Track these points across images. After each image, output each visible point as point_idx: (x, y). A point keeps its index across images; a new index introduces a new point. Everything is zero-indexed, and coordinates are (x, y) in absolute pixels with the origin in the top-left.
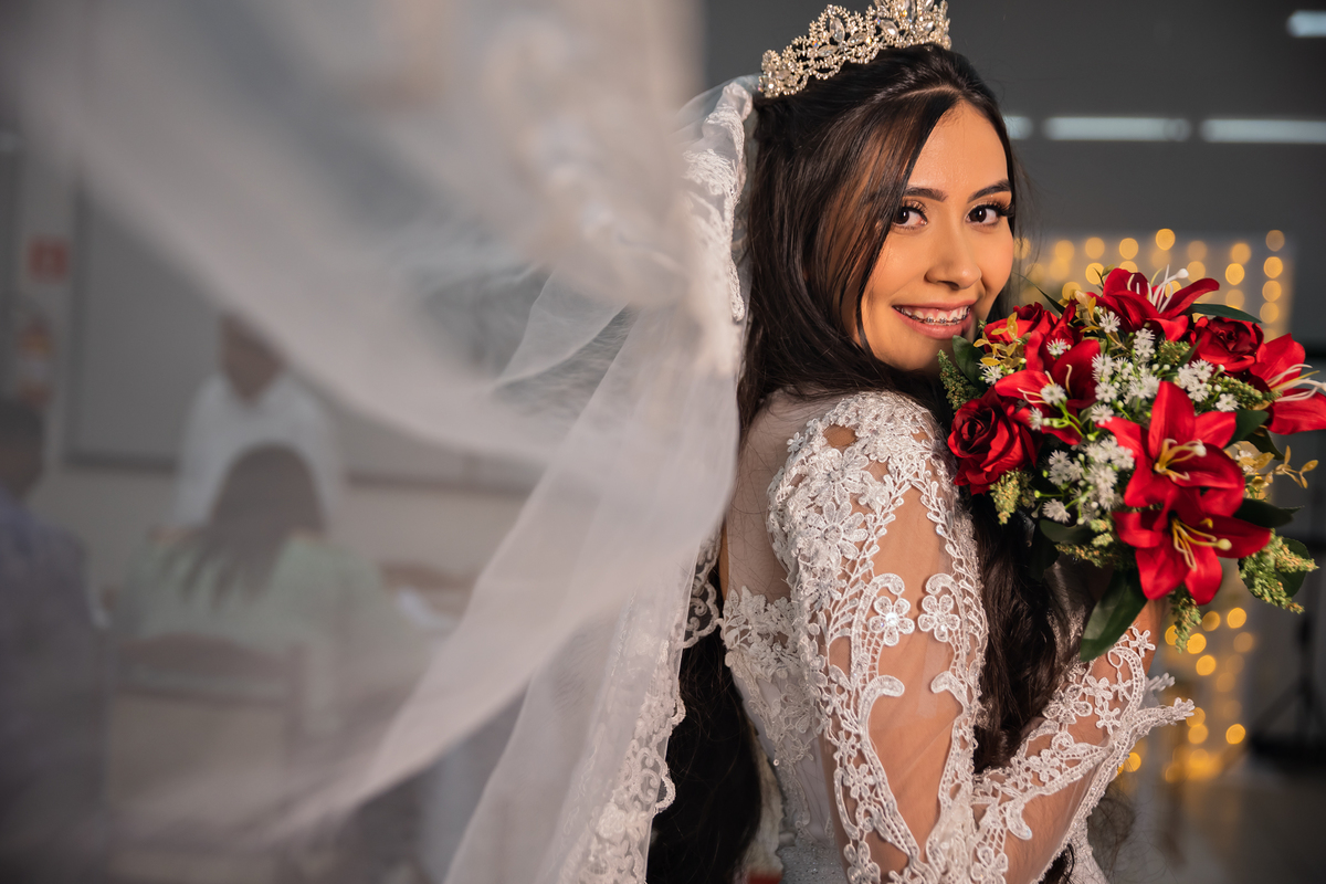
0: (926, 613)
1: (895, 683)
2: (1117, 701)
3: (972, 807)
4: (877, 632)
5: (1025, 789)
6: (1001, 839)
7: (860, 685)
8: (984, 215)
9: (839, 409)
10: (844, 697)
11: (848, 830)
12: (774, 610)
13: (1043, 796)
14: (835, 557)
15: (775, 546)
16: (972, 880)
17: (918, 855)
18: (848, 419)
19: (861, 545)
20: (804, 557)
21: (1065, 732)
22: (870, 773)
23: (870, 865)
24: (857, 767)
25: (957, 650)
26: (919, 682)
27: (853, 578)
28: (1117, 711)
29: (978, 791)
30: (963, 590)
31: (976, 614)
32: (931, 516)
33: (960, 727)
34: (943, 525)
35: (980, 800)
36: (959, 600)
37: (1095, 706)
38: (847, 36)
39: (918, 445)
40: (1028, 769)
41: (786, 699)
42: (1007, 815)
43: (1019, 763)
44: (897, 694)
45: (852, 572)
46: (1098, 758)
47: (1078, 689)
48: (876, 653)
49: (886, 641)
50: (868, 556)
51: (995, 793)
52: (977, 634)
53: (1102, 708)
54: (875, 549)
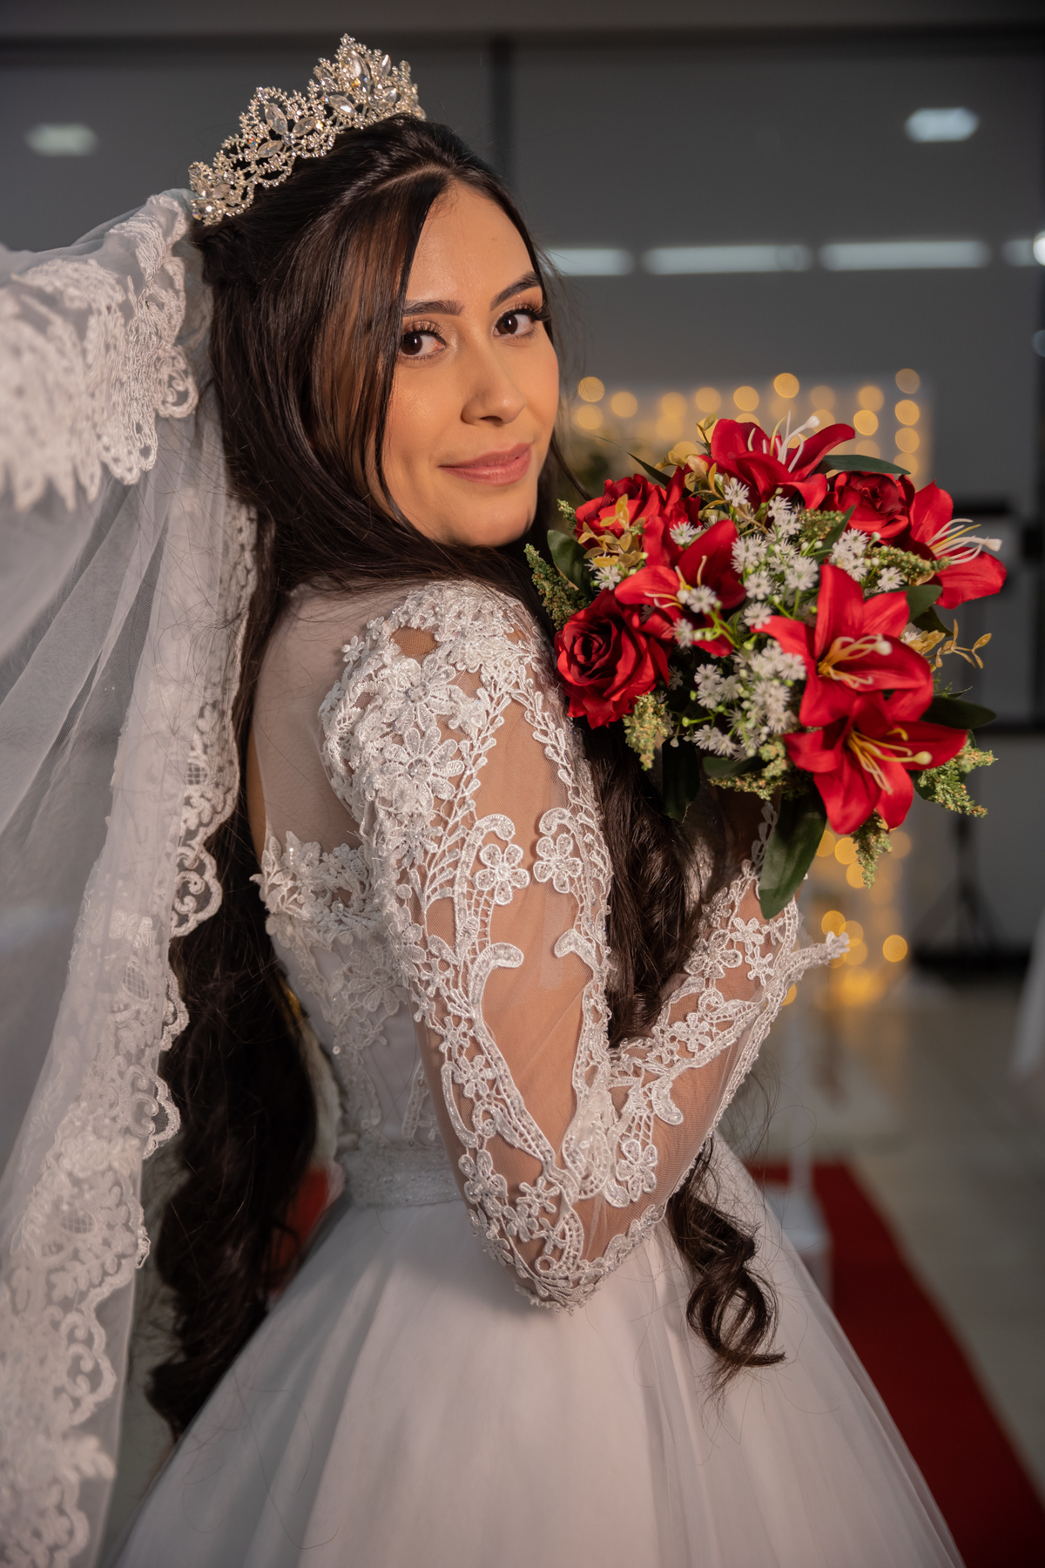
0: (542, 859)
1: (512, 951)
2: (769, 945)
3: (610, 1090)
4: (486, 889)
5: (672, 1064)
6: (648, 1127)
7: (469, 957)
8: (515, 323)
9: (410, 604)
10: (450, 973)
11: (463, 1136)
12: (333, 860)
13: (693, 1068)
14: (426, 796)
15: (334, 783)
16: (617, 1180)
17: (553, 1159)
18: (424, 619)
19: (457, 781)
20: (384, 801)
21: (713, 989)
22: (488, 1065)
23: (493, 1178)
24: (471, 1060)
25: (582, 901)
26: (540, 945)
27: (451, 823)
28: (769, 957)
29: (616, 1071)
30: (582, 825)
31: (598, 853)
32: (537, 736)
33: (590, 996)
34: (553, 746)
35: (621, 1082)
36: (579, 837)
37: (745, 954)
38: (291, 124)
39: (515, 647)
40: (673, 1039)
41: (350, 970)
42: (653, 1097)
43: (662, 1032)
44: (515, 965)
45: (449, 816)
46: (751, 1016)
47: (724, 935)
48: (487, 916)
49: (499, 900)
50: (466, 794)
51: (637, 1073)
52: (601, 878)
53: (753, 956)
54: (476, 784)
